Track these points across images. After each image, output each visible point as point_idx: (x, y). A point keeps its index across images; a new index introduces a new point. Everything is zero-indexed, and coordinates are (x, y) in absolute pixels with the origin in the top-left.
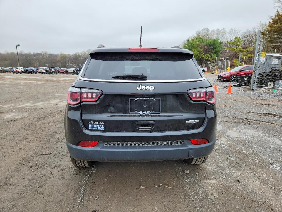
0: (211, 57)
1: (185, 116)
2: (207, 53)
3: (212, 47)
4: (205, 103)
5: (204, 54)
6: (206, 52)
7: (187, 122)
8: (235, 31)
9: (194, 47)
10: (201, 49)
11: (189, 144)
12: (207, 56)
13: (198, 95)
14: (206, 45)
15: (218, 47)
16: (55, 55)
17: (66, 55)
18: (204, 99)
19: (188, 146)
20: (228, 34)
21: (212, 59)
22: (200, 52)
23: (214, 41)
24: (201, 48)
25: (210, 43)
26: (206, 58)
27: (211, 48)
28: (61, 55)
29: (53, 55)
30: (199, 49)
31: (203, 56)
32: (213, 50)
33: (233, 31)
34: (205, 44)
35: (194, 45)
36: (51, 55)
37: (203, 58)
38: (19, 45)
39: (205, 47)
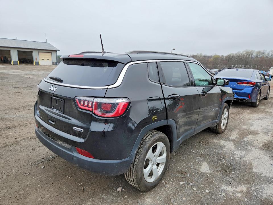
1: (74, 121)
4: (91, 113)
7: (75, 128)
11: (75, 151)
13: (86, 104)
16: (209, 56)
17: (218, 56)
18: (90, 109)
19: (74, 152)
28: (214, 56)
29: (207, 57)
36: (205, 56)
38: (173, 50)
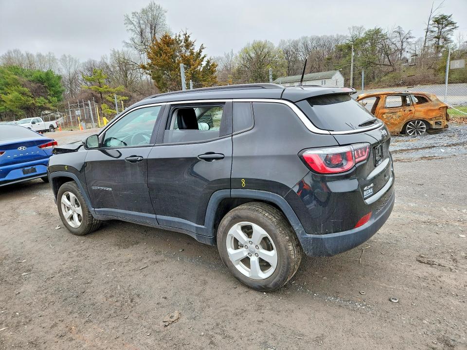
0: (50, 102)
2: (39, 96)
3: (46, 84)
5: (32, 98)
6: (36, 93)
8: (71, 59)
9: (8, 84)
10: (25, 89)
12: (40, 101)
14: (33, 81)
15: (57, 84)
20: (59, 63)
21: (53, 106)
22: (23, 94)
23: (47, 74)
24: (23, 86)
25: (40, 77)
26: (39, 105)
27: (45, 87)
30: (21, 88)
31: (32, 101)
32: (49, 89)
33: (68, 59)
34: (30, 78)
35: (7, 80)
37: (33, 103)
39: (33, 85)
